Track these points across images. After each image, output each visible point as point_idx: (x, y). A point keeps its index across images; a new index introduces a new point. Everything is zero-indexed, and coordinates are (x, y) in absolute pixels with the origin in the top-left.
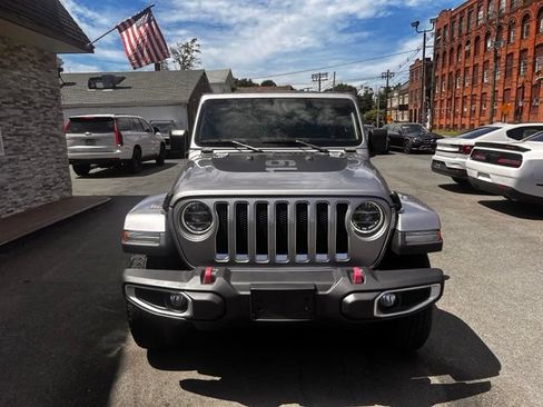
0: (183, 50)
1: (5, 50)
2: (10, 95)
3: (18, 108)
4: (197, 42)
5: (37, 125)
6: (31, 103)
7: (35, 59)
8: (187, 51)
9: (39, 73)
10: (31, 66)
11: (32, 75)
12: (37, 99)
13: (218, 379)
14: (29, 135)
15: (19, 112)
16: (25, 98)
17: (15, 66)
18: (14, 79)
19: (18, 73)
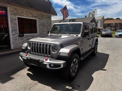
0: (93, 12)
1: (41, 16)
2: (41, 24)
3: (42, 26)
4: (96, 10)
5: (46, 29)
6: (45, 25)
7: (47, 17)
8: (94, 12)
9: (47, 20)
10: (46, 19)
11: (46, 20)
12: (46, 24)
13: (33, 74)
14: (44, 31)
15: (42, 27)
16: (44, 24)
17: (42, 19)
18: (42, 21)
19: (43, 20)
